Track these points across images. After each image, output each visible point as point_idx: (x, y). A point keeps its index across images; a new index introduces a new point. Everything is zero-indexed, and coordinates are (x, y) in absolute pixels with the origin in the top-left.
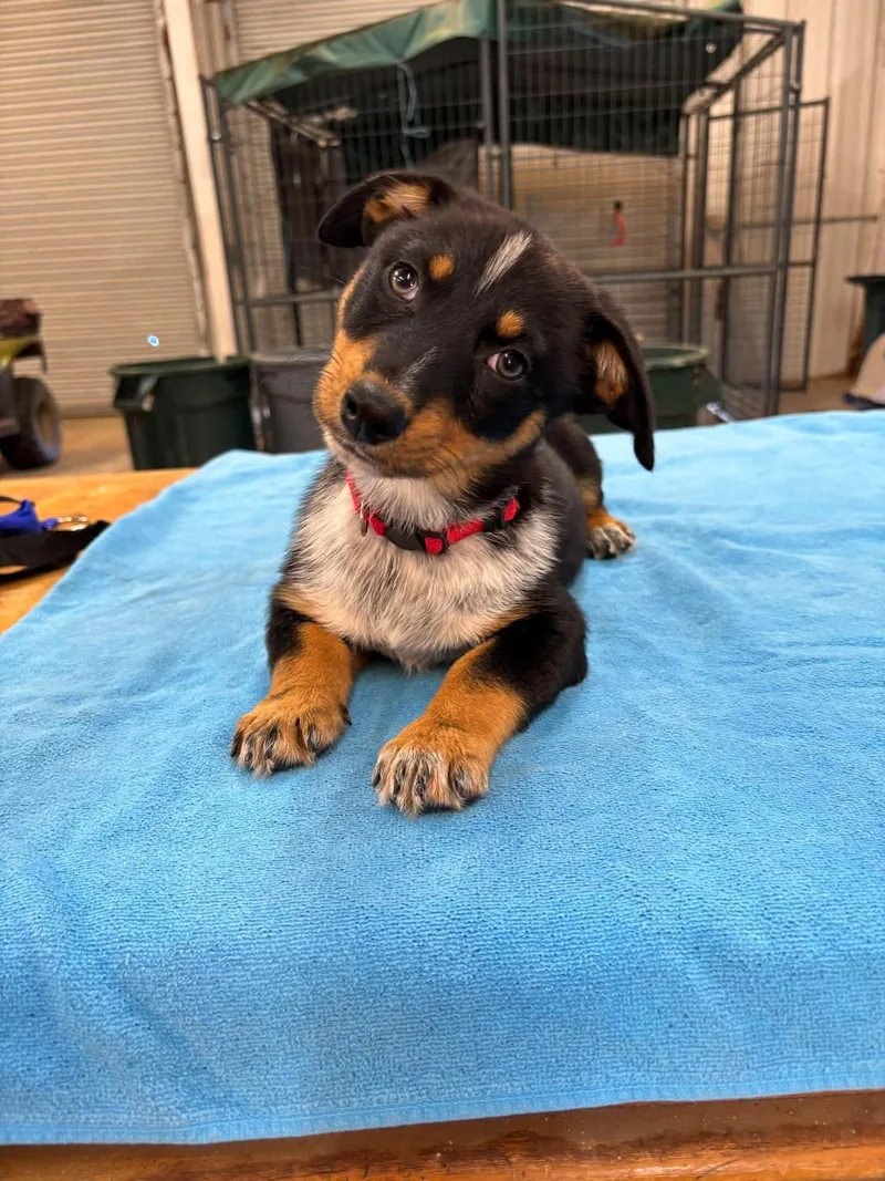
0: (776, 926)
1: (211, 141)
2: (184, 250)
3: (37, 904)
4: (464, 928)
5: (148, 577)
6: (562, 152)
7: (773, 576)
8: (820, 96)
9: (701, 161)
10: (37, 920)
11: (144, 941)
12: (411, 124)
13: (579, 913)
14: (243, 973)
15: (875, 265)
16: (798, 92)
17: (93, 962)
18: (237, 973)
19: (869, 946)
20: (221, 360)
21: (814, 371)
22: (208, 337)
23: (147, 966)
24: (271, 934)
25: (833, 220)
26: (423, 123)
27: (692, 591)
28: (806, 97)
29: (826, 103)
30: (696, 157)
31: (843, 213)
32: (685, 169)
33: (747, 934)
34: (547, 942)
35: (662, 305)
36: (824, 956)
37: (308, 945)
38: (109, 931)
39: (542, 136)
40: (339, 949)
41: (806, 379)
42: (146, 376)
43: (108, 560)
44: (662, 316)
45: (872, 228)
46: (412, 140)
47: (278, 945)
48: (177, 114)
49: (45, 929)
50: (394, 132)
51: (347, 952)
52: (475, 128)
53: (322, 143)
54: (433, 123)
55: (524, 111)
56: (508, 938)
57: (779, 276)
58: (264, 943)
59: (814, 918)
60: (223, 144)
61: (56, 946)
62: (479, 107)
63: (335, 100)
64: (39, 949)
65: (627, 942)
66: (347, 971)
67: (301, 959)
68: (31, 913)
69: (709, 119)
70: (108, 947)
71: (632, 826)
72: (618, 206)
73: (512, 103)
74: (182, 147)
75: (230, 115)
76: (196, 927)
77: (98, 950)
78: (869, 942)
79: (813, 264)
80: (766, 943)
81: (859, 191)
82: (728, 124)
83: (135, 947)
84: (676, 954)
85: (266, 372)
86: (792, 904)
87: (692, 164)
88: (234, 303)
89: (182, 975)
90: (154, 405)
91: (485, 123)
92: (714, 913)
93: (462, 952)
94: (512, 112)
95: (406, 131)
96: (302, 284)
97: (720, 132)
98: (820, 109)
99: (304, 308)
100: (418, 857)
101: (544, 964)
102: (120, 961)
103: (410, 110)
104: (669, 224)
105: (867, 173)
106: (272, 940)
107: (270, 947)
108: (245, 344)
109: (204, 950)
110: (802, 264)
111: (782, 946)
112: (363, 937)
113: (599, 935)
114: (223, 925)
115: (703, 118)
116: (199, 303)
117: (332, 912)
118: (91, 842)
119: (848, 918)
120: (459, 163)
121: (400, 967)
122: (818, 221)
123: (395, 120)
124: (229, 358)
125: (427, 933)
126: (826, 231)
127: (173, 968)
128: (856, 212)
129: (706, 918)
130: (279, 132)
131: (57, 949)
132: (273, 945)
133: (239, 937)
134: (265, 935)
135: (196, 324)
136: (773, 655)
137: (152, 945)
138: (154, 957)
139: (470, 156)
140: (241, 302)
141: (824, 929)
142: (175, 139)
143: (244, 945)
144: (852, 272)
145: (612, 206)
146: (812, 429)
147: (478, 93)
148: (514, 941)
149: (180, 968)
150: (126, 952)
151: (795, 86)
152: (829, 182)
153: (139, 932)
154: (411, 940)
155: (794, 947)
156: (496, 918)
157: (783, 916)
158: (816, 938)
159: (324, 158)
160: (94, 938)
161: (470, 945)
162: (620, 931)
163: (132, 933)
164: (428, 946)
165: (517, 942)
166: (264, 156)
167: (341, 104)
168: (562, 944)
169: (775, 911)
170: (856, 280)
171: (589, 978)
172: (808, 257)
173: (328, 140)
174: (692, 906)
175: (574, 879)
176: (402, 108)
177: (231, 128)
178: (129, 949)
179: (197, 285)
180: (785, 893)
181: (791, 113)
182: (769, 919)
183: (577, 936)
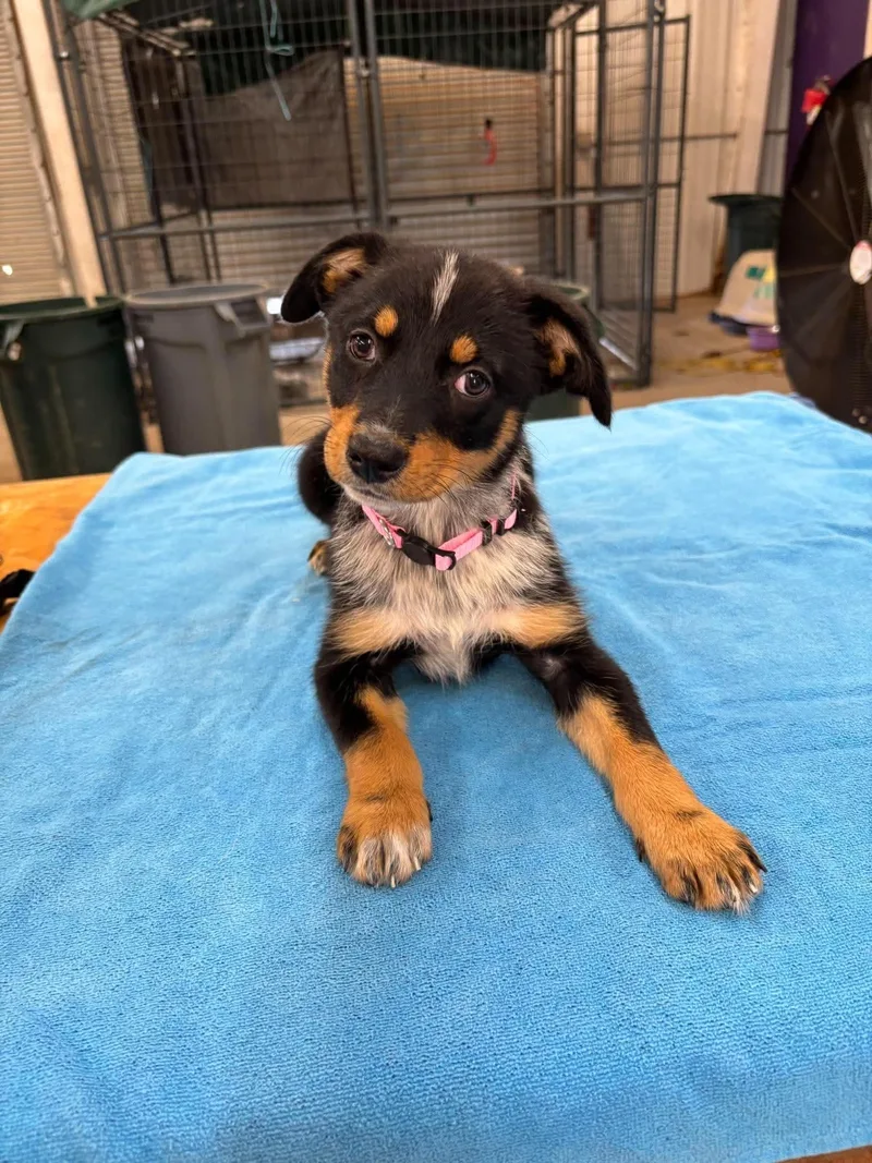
0: (756, 1043)
1: (58, 60)
2: (31, 168)
3: (72, 1098)
4: (484, 1078)
5: (83, 638)
6: (429, 65)
7: (696, 613)
8: (680, 14)
9: (568, 77)
10: (76, 1115)
11: (185, 1125)
12: (274, 42)
13: (585, 1049)
14: (283, 1146)
15: (735, 183)
16: (662, 15)
17: (139, 1151)
18: (278, 1146)
19: (833, 1053)
20: (92, 304)
21: (682, 289)
22: (67, 266)
23: (191, 1150)
24: (306, 1105)
25: (695, 138)
26: (286, 41)
27: (627, 640)
28: (670, 15)
29: (686, 20)
30: (563, 72)
31: (703, 131)
32: (553, 85)
33: (733, 1056)
34: (560, 1083)
35: (534, 224)
36: (796, 1066)
37: (343, 1112)
38: (148, 1118)
39: (409, 50)
40: (371, 1112)
41: (675, 297)
42: (12, 322)
43: (38, 621)
44: (534, 237)
45: (731, 146)
46: (275, 57)
47: (314, 1115)
48: (14, 19)
49: (86, 1124)
50: (257, 49)
51: (379, 1115)
52: (342, 45)
53: (176, 53)
54: (298, 40)
55: (392, 31)
56: (525, 1083)
57: (649, 202)
58: (300, 1114)
59: (787, 1031)
60: (71, 63)
61: (99, 1141)
62: (344, 23)
63: (191, 11)
64: (82, 1145)
65: (630, 1077)
66: (382, 1133)
67: (337, 1126)
68: (67, 1108)
69: (575, 34)
70: (150, 1133)
71: (618, 942)
72: (489, 123)
73: (378, 19)
74: (22, 56)
75: (77, 29)
76: (232, 1105)
77: (139, 1138)
78: (833, 1049)
79: (679, 185)
80: (748, 1062)
81: (718, 107)
82: (594, 39)
83: (175, 1132)
84: (673, 1083)
85: (141, 317)
86: (768, 1020)
87: (559, 79)
88: (97, 236)
89: (225, 1154)
90: (21, 354)
91: (352, 41)
92: (704, 1039)
93: (484, 1102)
94: (379, 31)
95: (269, 48)
96: (168, 210)
97: (587, 47)
98: (681, 27)
99: (173, 242)
100: (428, 994)
101: (559, 1105)
102: (164, 1147)
103: (272, 26)
104: (540, 142)
105: (726, 90)
106: (307, 1110)
107: (307, 1118)
108: (113, 280)
109: (244, 1128)
110: (669, 185)
111: (762, 1062)
112: (393, 1098)
113: (605, 1071)
114: (258, 1100)
115: (568, 32)
116: (54, 228)
117: (360, 1074)
118: (106, 1011)
119: (816, 1029)
120: (324, 75)
121: (430, 1125)
122: (682, 139)
123: (255, 36)
124: (98, 299)
125: (451, 1087)
126: (690, 147)
127: (216, 1148)
128: (717, 131)
129: (697, 1045)
130: (130, 47)
131: (101, 1144)
132: (309, 1116)
133: (275, 1111)
134: (300, 1107)
135: (55, 253)
136: (712, 719)
137: (193, 1128)
138: (196, 1140)
139: (335, 67)
140: (106, 235)
141: (796, 1041)
142: (15, 48)
143: (281, 1118)
144: (713, 191)
145: (482, 121)
146: (707, 415)
147: (343, 11)
148: (530, 1086)
149: (223, 1148)
150: (168, 1138)
151: (661, 9)
152: (691, 98)
153: (178, 1115)
154: (437, 1097)
155: (772, 1062)
156: (511, 1063)
157: (762, 1033)
158: (790, 1051)
159: (179, 68)
160: (135, 1125)
161: (491, 1095)
162: (622, 1067)
163: (171, 1118)
164: (455, 1101)
165: (533, 1087)
166: (116, 74)
167: (198, 15)
168: (573, 1083)
169: (755, 1028)
170: (718, 199)
171: (599, 1113)
172: (674, 178)
173: (182, 51)
174: (684, 1033)
175: (575, 1009)
176: (264, 24)
177: (80, 44)
178: (171, 1134)
179: (50, 207)
180: (762, 1009)
181: (656, 31)
182: (750, 1037)
183: (586, 1074)
